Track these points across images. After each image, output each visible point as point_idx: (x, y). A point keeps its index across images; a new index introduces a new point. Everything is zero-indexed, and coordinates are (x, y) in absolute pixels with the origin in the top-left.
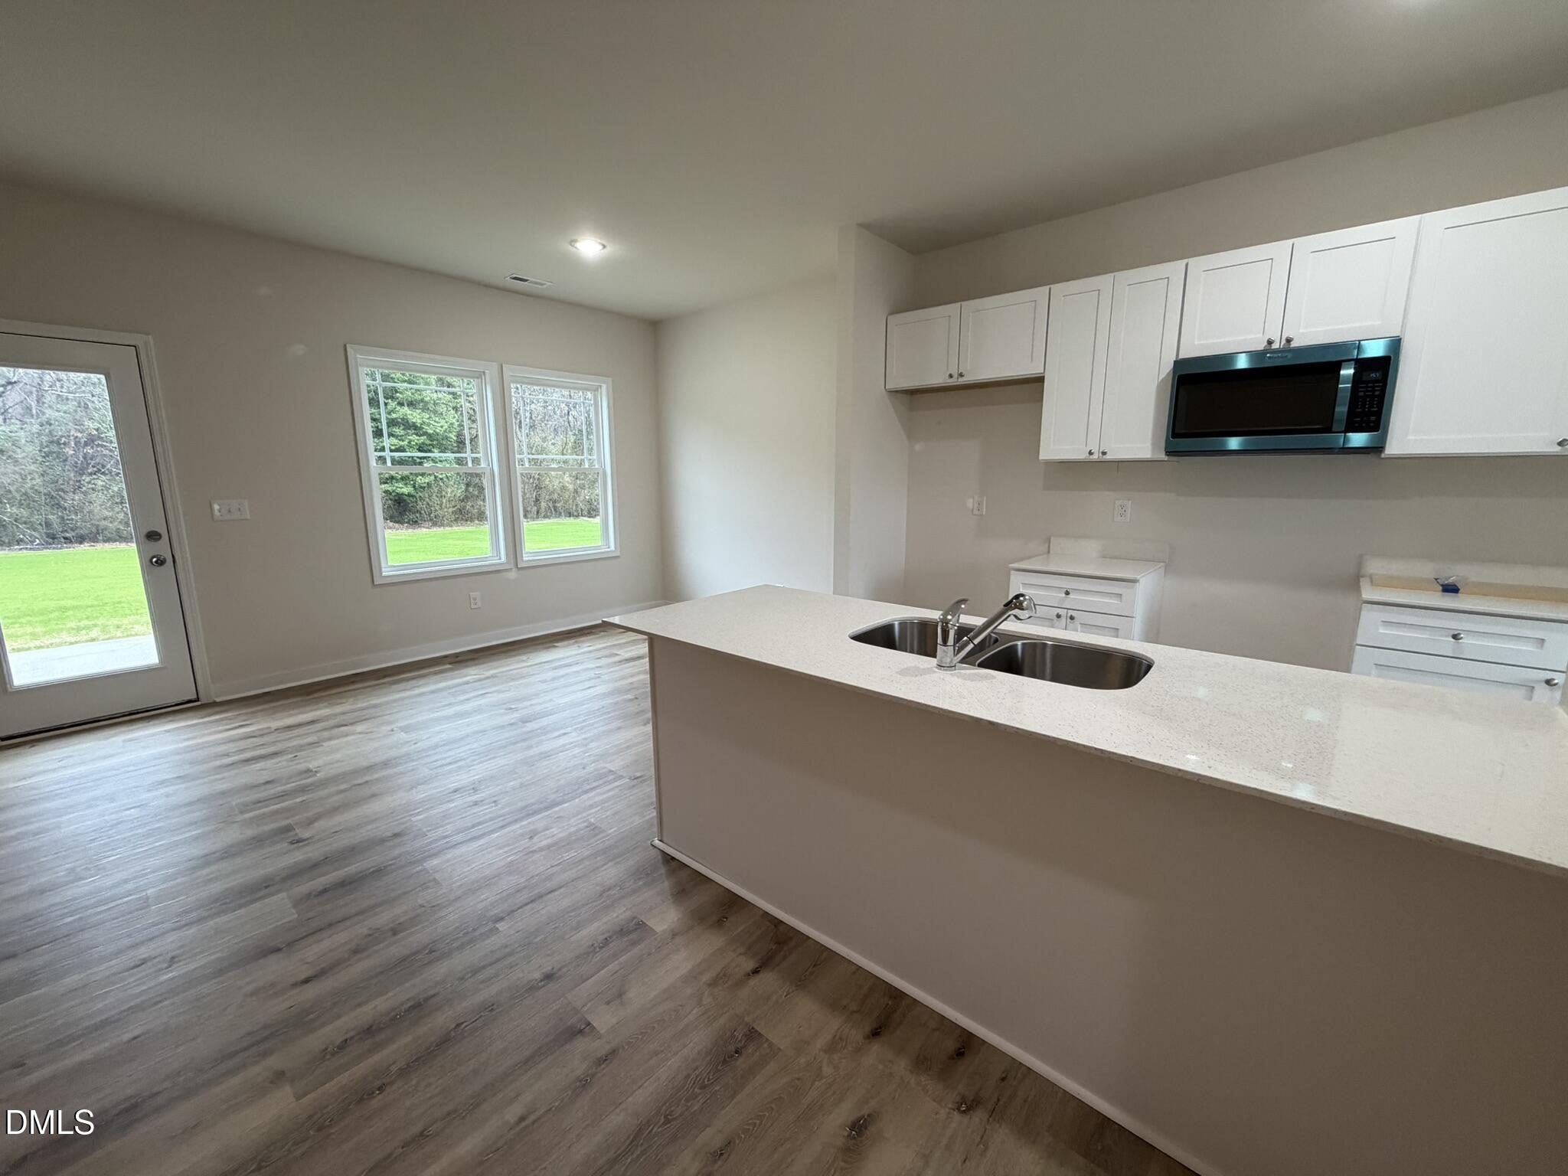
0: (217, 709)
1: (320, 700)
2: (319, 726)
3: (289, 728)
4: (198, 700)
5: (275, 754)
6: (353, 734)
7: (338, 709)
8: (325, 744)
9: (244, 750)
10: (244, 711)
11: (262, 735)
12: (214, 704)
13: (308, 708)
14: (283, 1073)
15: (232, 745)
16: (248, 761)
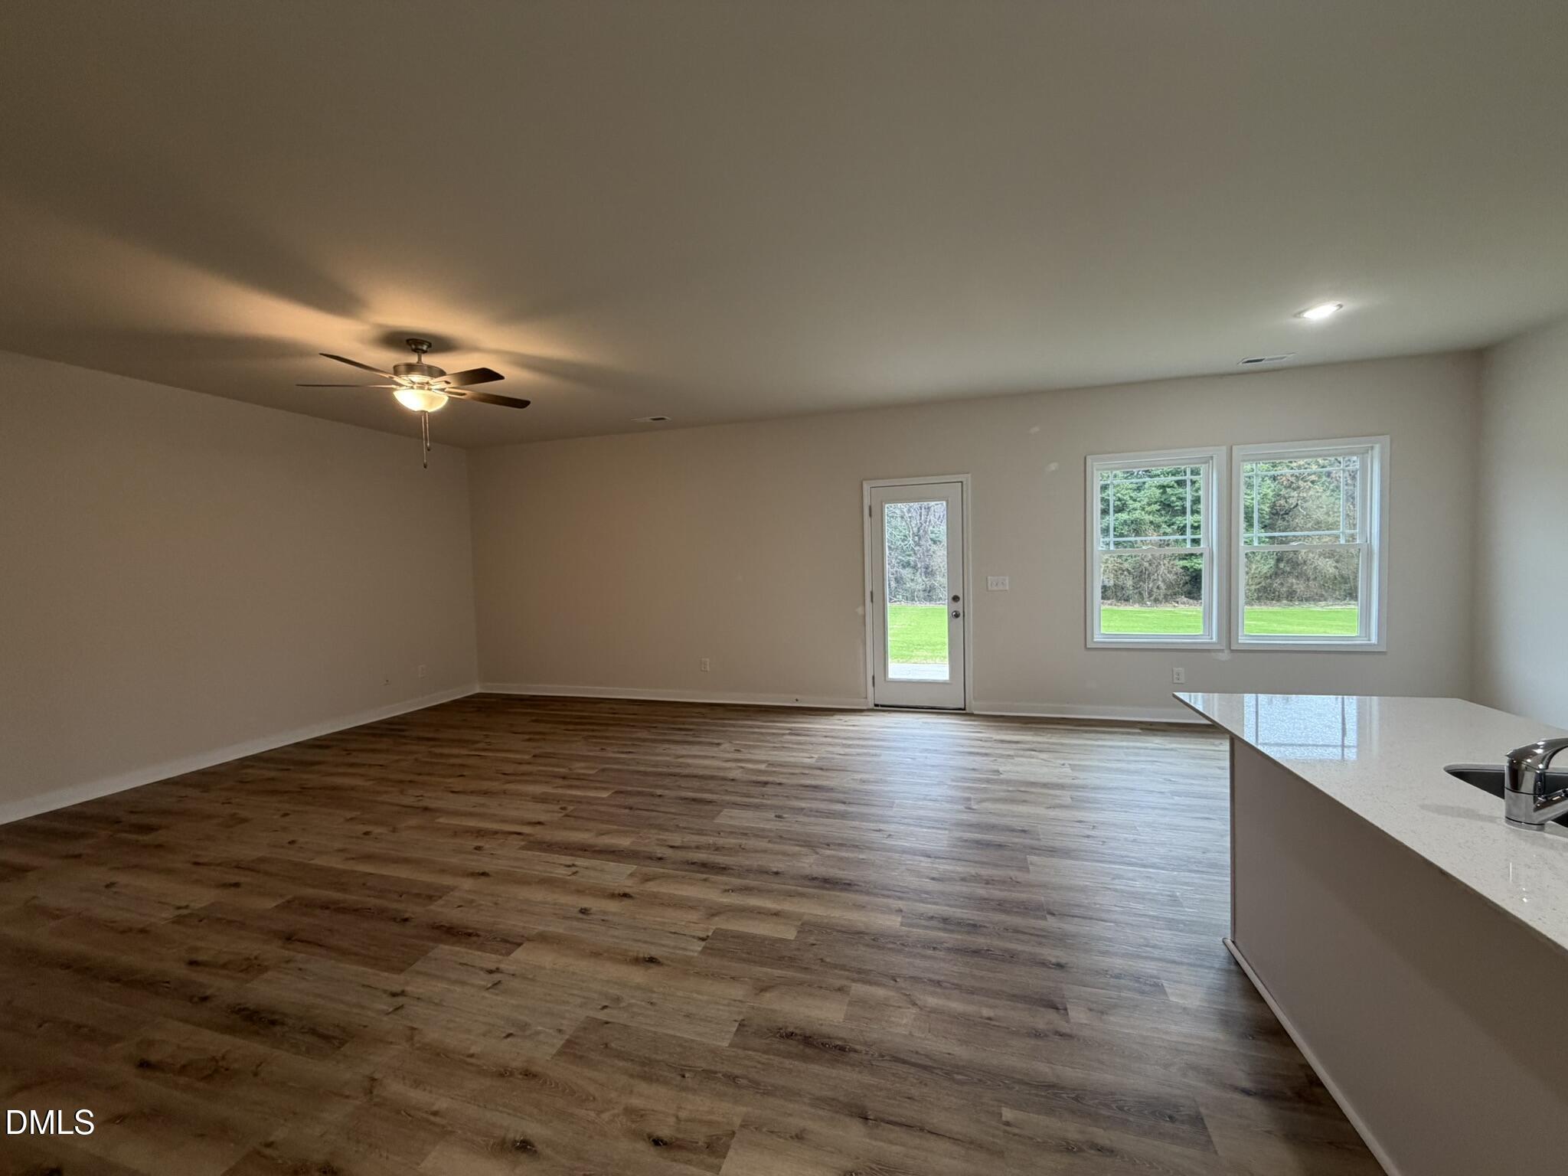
0: (973, 718)
1: (1030, 729)
2: (1019, 746)
3: (1002, 741)
4: (964, 709)
5: (986, 755)
6: (1037, 758)
7: (1039, 739)
8: (1016, 759)
9: (973, 747)
10: (985, 724)
11: (986, 741)
12: (972, 715)
13: (1021, 733)
14: (901, 911)
15: (968, 741)
16: (971, 753)
